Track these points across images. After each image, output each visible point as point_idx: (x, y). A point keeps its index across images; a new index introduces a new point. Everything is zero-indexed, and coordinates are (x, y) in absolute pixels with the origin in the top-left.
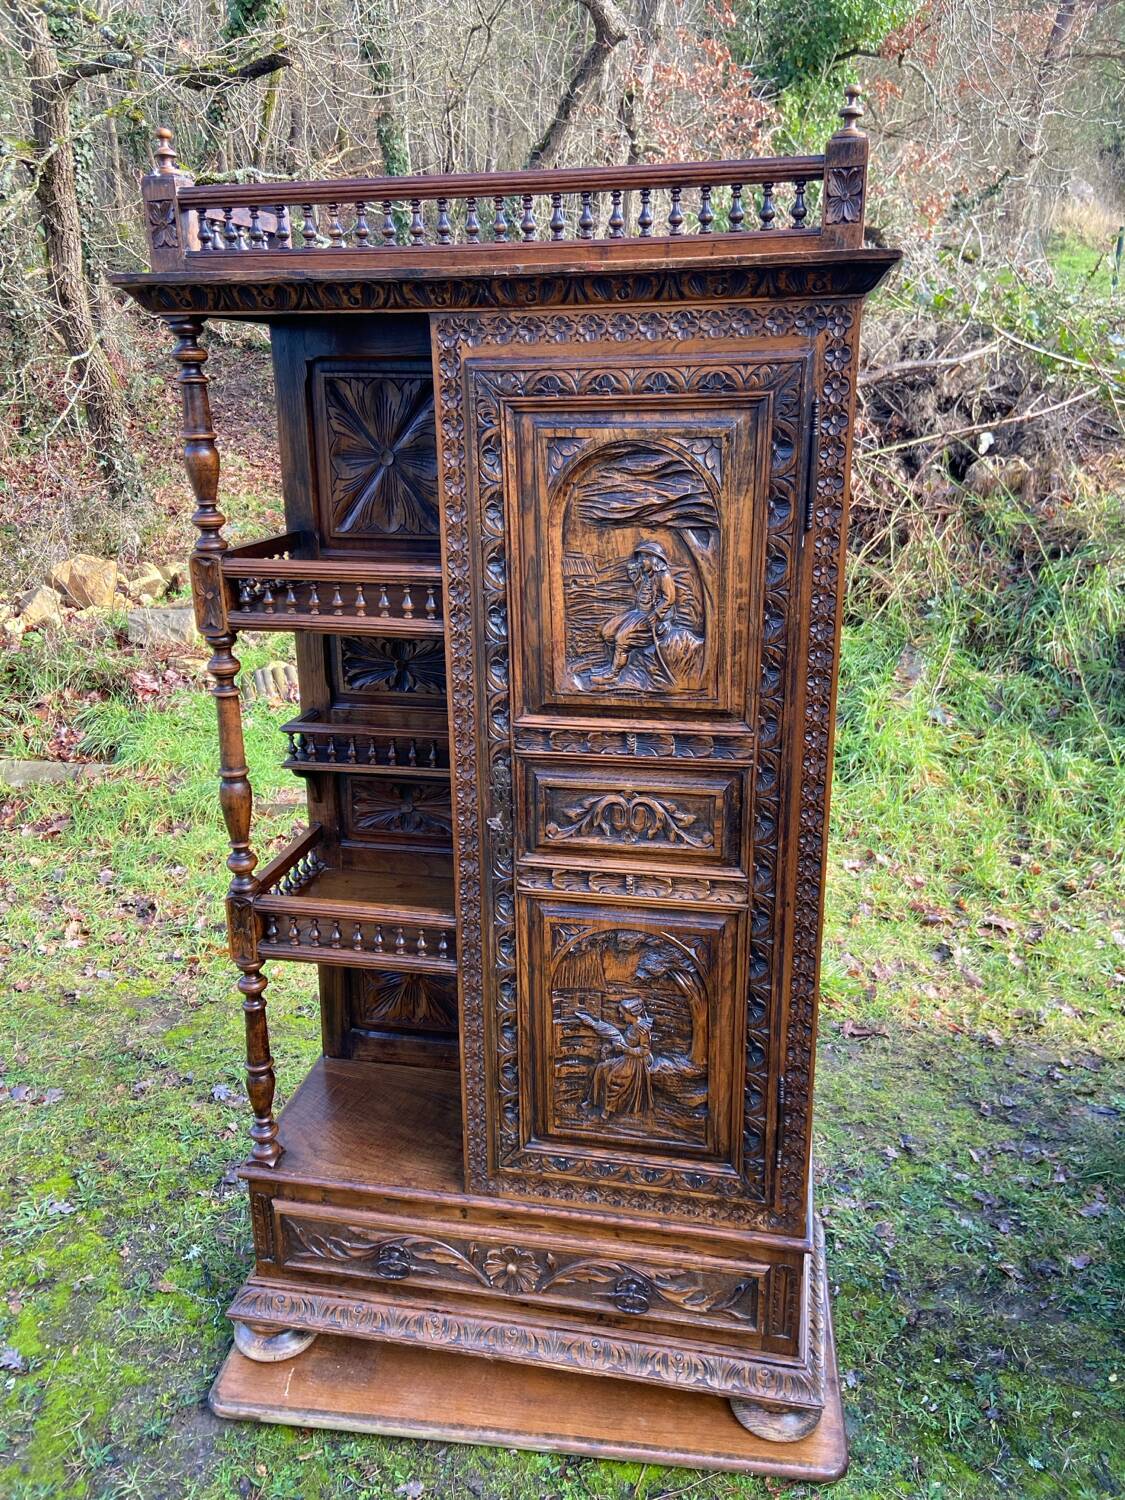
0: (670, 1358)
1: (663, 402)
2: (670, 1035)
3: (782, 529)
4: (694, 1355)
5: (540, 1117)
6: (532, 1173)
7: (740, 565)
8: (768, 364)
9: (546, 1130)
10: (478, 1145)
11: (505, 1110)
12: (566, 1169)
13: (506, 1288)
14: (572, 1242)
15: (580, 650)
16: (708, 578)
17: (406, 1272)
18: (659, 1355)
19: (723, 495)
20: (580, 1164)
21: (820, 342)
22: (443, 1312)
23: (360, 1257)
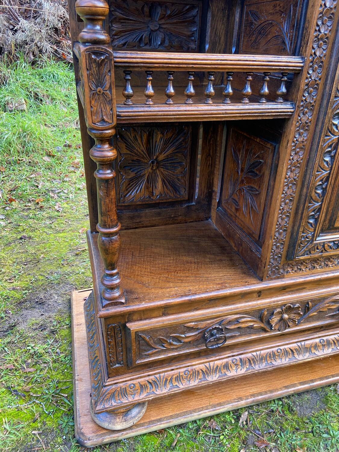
6: (316, 255)
11: (309, 217)
12: (337, 247)
22: (238, 355)
23: (190, 342)
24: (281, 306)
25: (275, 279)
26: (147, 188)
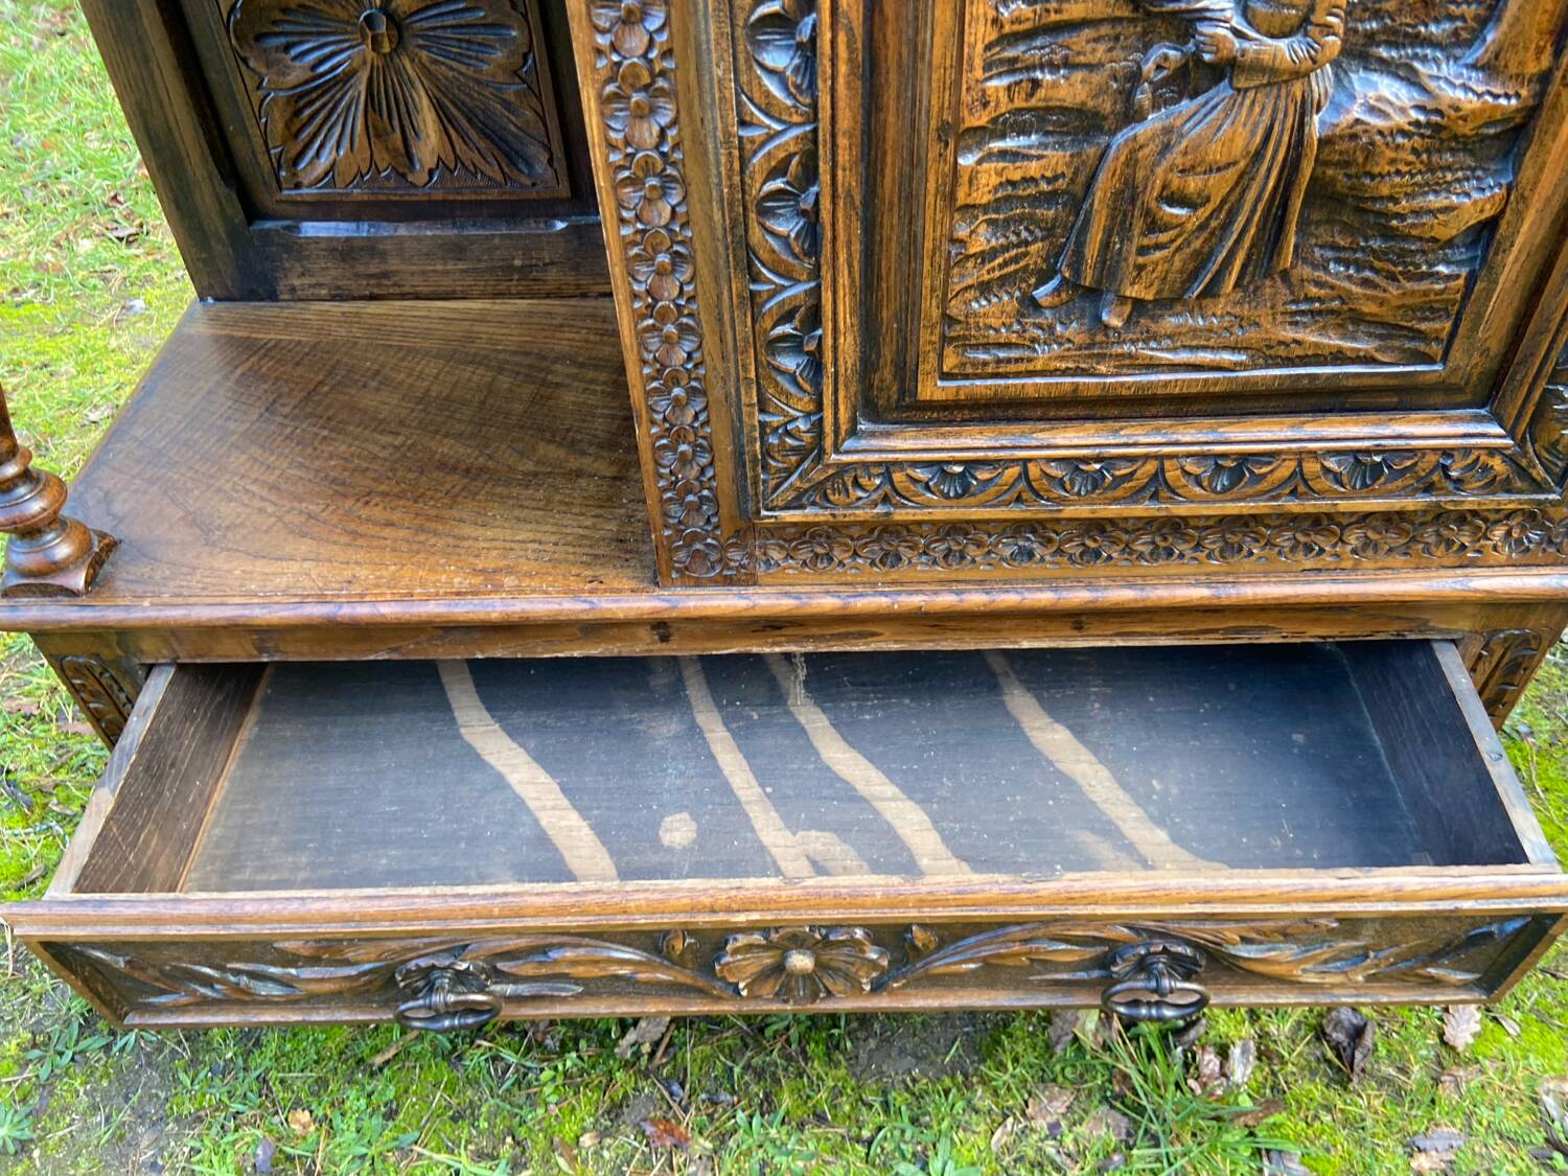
5: (888, 353)
6: (862, 514)
9: (910, 390)
10: (685, 460)
11: (774, 345)
12: (966, 490)
20: (1014, 471)
25: (714, 582)
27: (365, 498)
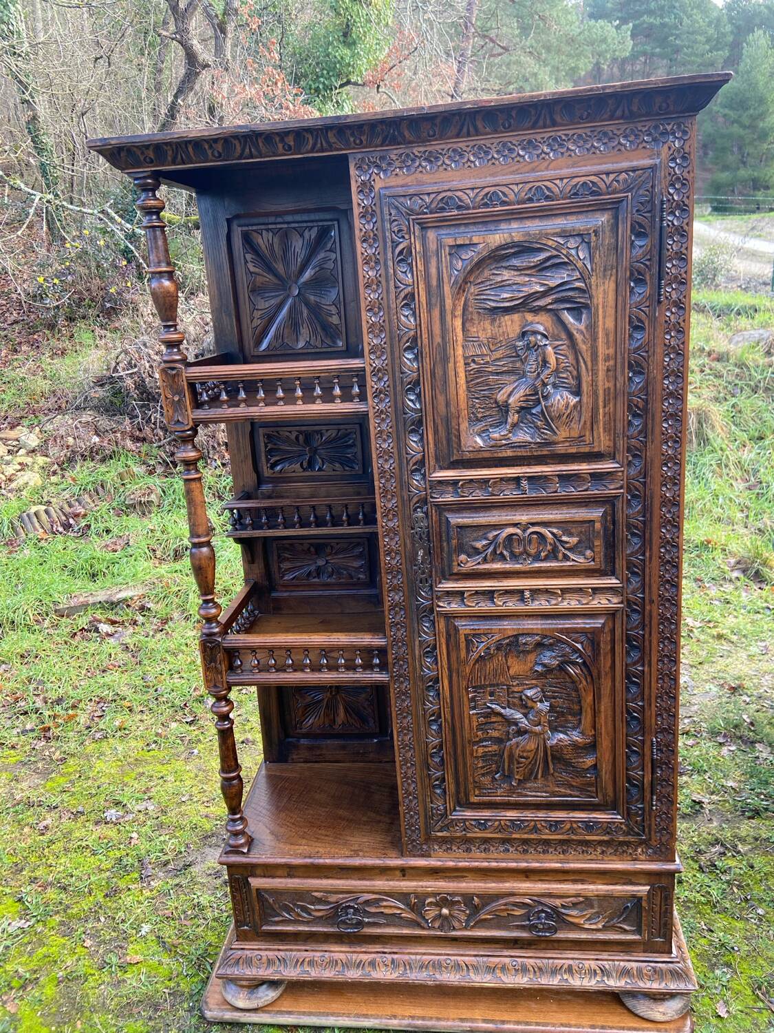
0: (575, 967)
1: (541, 209)
2: (562, 714)
3: (640, 303)
4: (592, 963)
5: (462, 790)
6: (458, 834)
7: (607, 335)
8: (626, 171)
9: (467, 799)
10: (412, 817)
11: (434, 787)
12: (486, 828)
13: (441, 928)
14: (492, 886)
15: (479, 415)
16: (583, 347)
17: (360, 924)
18: (566, 966)
19: (593, 279)
20: (497, 823)
21: (664, 151)
22: (390, 953)
23: (322, 917)
24: (434, 894)
25: (419, 856)
26: (326, 715)
27: (319, 827)
